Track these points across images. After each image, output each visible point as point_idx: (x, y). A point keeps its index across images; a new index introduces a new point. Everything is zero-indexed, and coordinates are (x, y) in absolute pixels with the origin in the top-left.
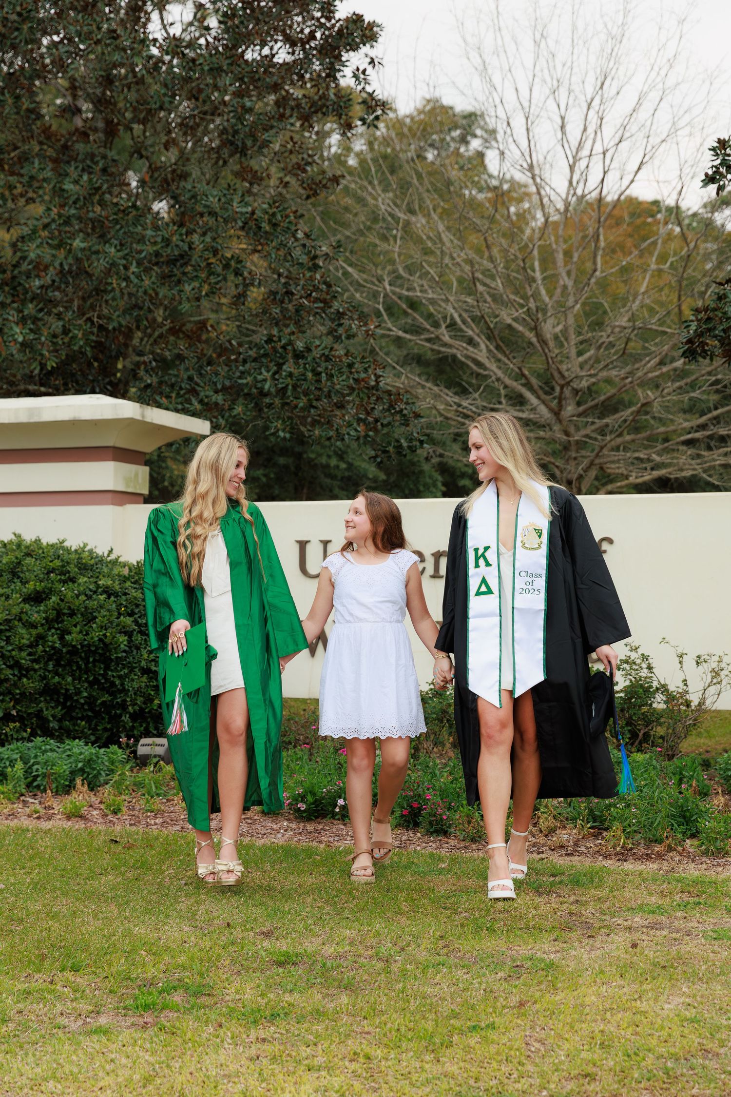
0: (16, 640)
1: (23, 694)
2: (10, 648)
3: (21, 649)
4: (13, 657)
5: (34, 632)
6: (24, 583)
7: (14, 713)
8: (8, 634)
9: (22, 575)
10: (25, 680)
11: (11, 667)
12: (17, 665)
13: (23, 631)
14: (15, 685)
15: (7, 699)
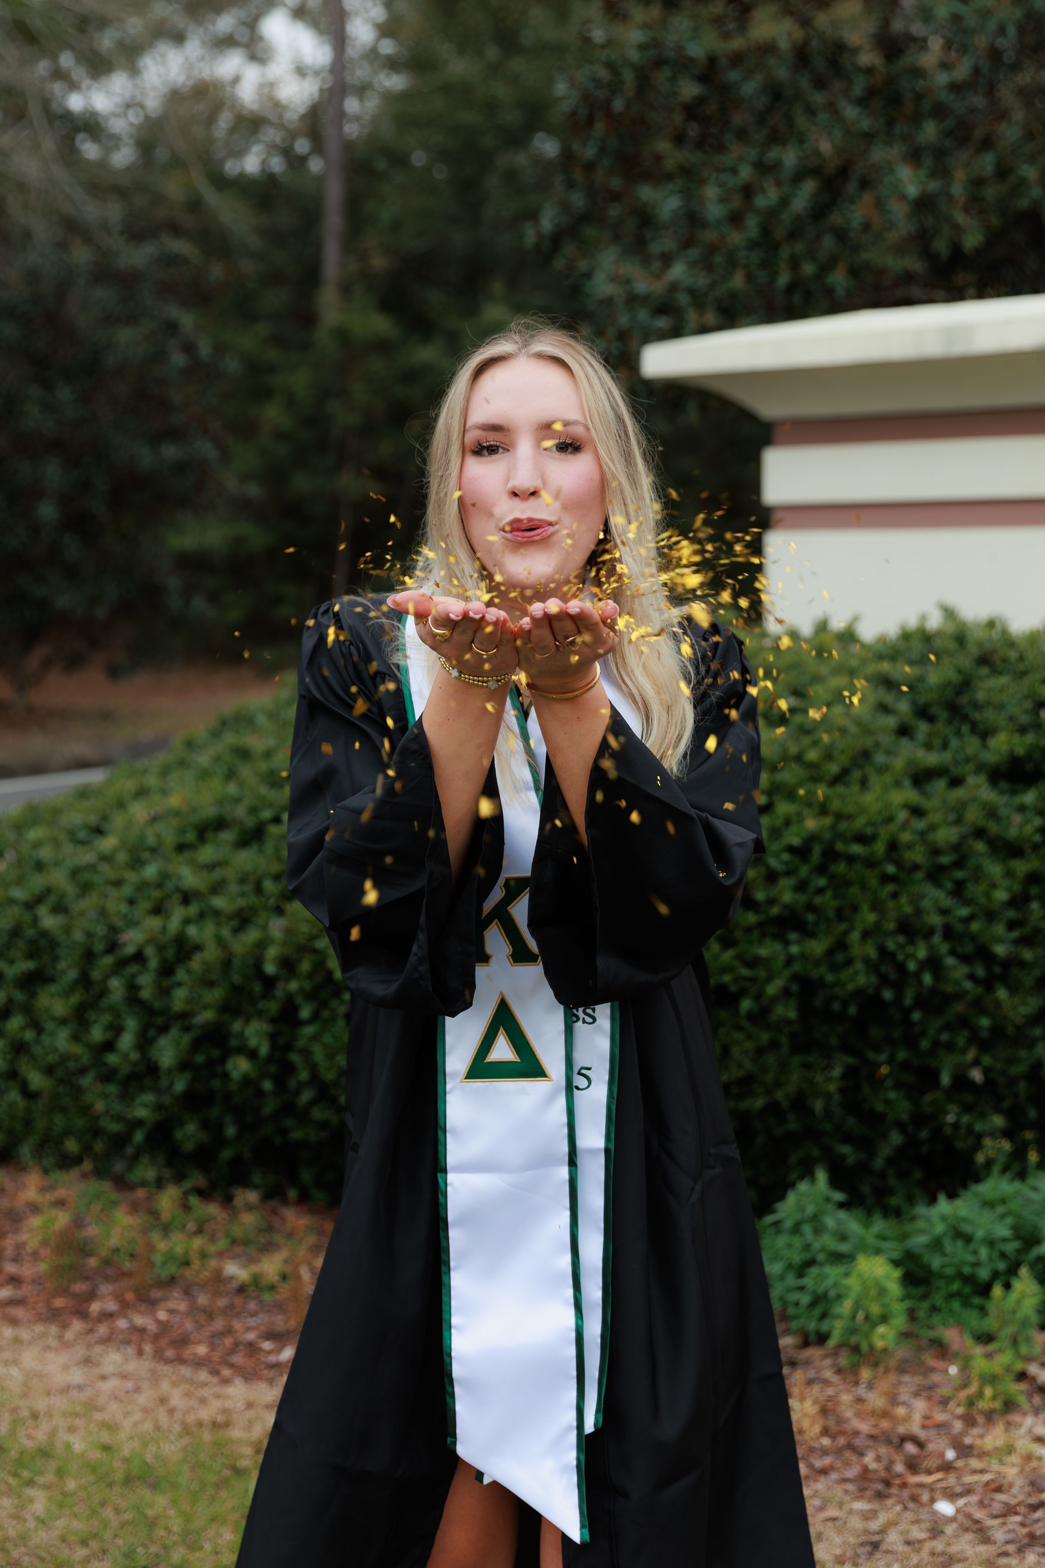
0: (974, 890)
1: (997, 1031)
2: (964, 912)
3: (991, 916)
4: (973, 938)
5: (1021, 867)
6: (985, 734)
7: (976, 1075)
8: (959, 874)
9: (977, 716)
10: (1002, 994)
11: (965, 959)
12: (983, 954)
13: (994, 869)
14: (978, 1006)
15: (961, 1041)
